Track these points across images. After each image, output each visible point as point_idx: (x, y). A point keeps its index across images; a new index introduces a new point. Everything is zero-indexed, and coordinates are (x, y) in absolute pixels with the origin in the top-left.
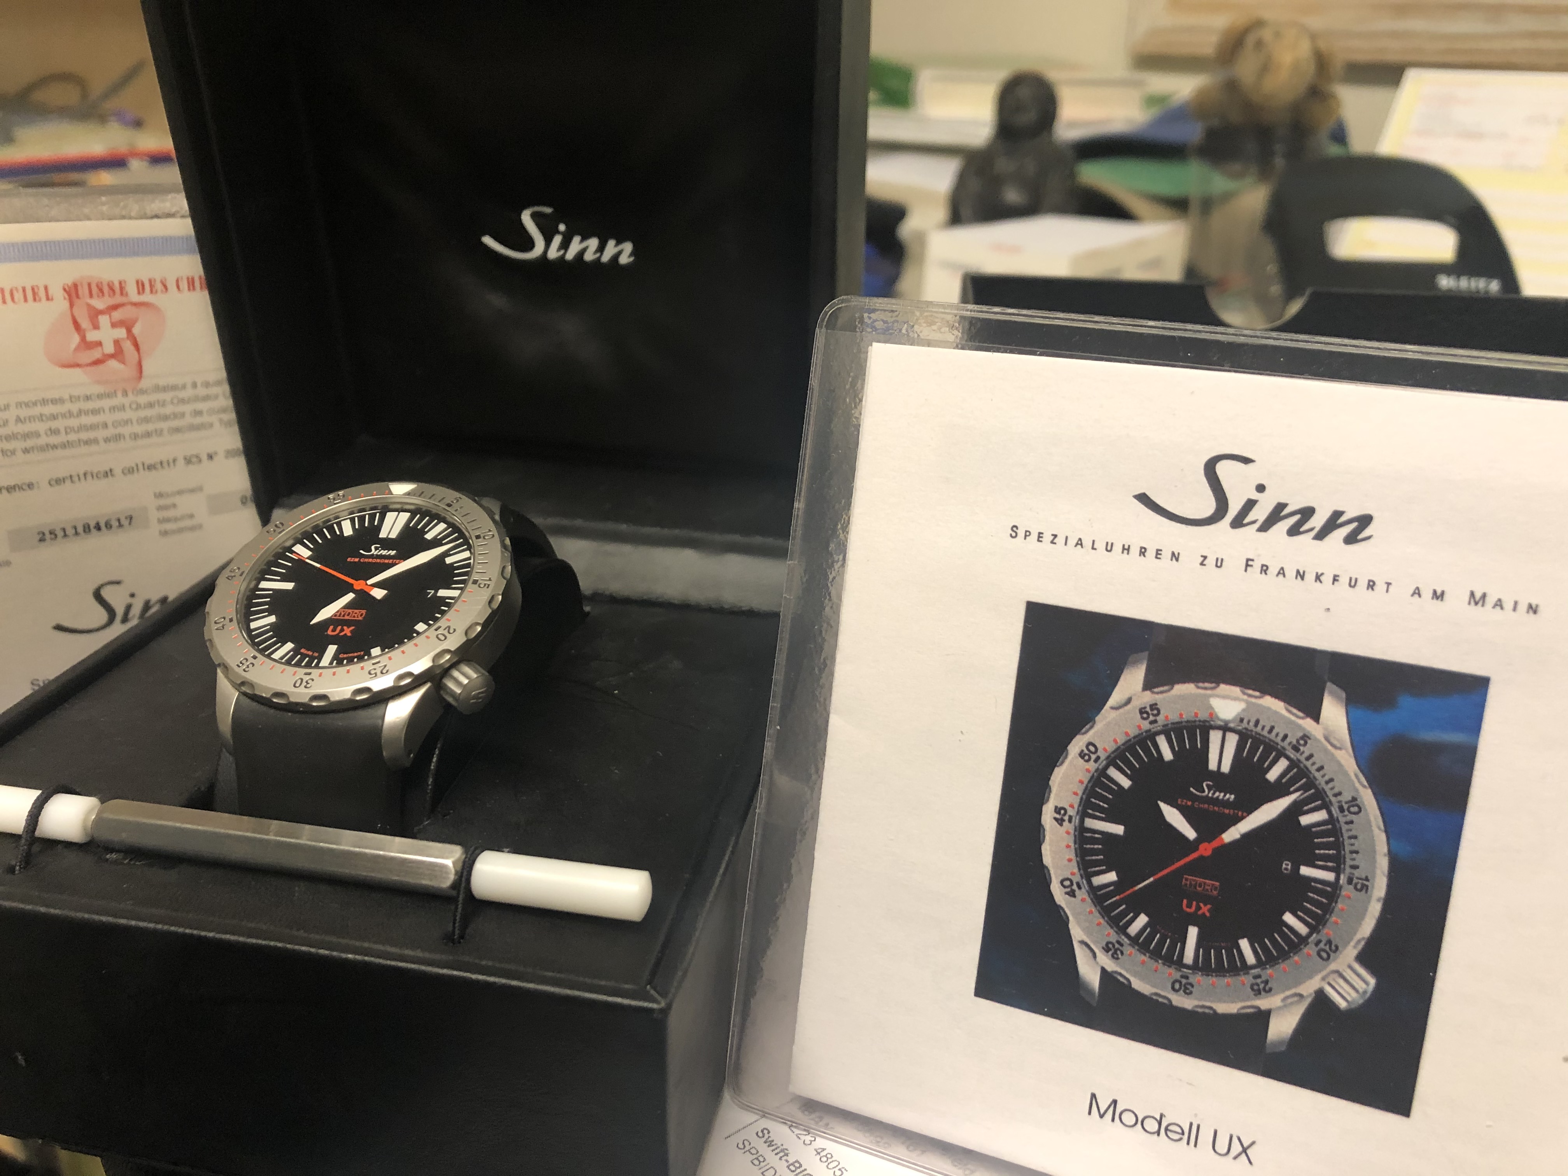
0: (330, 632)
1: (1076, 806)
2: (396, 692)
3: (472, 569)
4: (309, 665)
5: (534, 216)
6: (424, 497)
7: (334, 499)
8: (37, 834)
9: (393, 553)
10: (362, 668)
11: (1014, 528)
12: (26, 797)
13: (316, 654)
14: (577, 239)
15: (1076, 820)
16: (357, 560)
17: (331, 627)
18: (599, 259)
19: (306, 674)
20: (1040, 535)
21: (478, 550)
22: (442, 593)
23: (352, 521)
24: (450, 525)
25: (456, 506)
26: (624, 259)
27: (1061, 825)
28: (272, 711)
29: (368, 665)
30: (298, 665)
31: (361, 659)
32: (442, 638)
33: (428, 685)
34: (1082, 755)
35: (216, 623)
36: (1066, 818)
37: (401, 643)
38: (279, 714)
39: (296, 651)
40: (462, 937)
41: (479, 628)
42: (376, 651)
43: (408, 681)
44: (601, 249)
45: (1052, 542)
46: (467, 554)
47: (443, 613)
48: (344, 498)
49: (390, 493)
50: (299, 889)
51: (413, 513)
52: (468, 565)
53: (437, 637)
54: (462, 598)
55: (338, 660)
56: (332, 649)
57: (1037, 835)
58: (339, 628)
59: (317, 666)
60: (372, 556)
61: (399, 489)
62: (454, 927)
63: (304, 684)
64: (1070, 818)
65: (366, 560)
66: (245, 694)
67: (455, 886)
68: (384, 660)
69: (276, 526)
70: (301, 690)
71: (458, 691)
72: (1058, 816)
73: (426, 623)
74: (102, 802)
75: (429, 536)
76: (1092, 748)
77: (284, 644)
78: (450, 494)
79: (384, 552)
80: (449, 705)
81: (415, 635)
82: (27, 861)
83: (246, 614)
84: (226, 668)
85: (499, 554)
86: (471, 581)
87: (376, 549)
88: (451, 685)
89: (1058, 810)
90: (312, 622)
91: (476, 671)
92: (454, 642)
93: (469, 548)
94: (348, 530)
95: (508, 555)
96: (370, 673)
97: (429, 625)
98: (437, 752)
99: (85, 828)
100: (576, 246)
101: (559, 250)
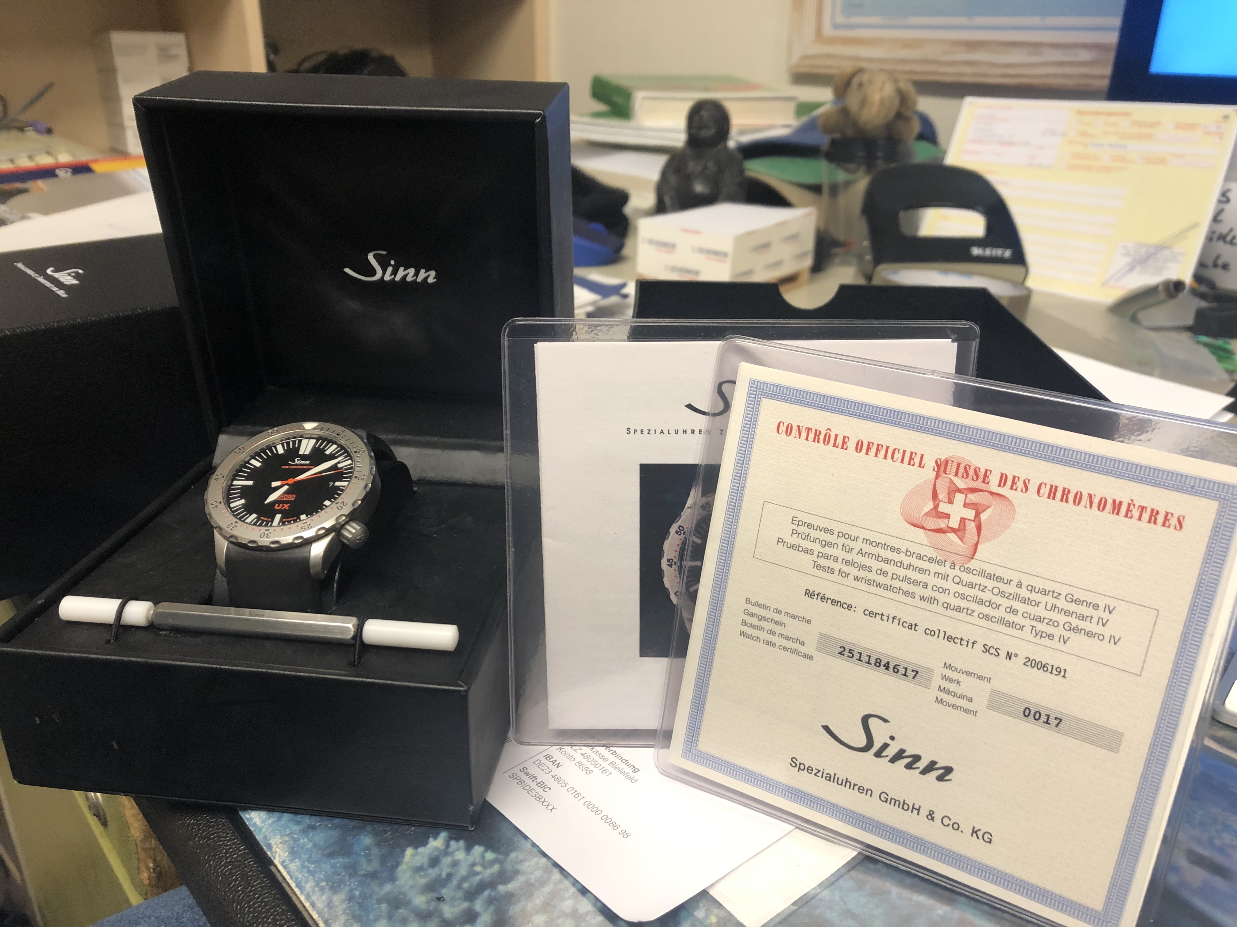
0: (276, 507)
1: (677, 557)
2: (317, 538)
3: (354, 470)
4: (266, 525)
5: (374, 256)
6: (324, 430)
7: (272, 433)
8: (122, 623)
9: (308, 462)
10: (297, 526)
11: (628, 429)
12: (114, 604)
13: (270, 520)
14: (402, 269)
15: (678, 564)
16: (287, 467)
17: (277, 505)
18: (415, 280)
19: (266, 530)
20: (642, 431)
21: (357, 459)
22: (337, 484)
23: (283, 444)
24: (339, 446)
25: (342, 435)
26: (431, 280)
27: (671, 567)
28: (247, 551)
29: (300, 524)
30: (260, 525)
31: (295, 521)
32: (340, 508)
33: (333, 534)
34: (677, 532)
35: (212, 504)
36: (673, 563)
37: (317, 512)
38: (252, 552)
39: (258, 519)
40: (359, 663)
41: (360, 502)
42: (303, 517)
43: (323, 531)
44: (417, 274)
45: (648, 433)
46: (350, 462)
47: (339, 495)
48: (278, 432)
49: (304, 428)
50: (268, 644)
51: (318, 440)
52: (351, 468)
53: (337, 507)
54: (350, 486)
55: (283, 522)
56: (278, 517)
57: (660, 574)
58: (281, 505)
59: (271, 526)
60: (297, 465)
61: (309, 426)
62: (354, 659)
63: (266, 535)
64: (675, 563)
65: (293, 467)
66: (232, 542)
67: (354, 638)
68: (309, 521)
69: (240, 449)
70: (265, 539)
71: (350, 536)
72: (669, 563)
73: (330, 500)
74: (156, 604)
75: (327, 452)
76: (681, 528)
77: (251, 515)
78: (339, 428)
79: (303, 462)
80: (344, 544)
81: (324, 507)
82: (117, 637)
83: (228, 500)
84: (220, 529)
85: (369, 462)
86: (354, 476)
87: (298, 460)
88: (346, 533)
89: (669, 560)
90: (266, 502)
91: (359, 525)
92: (347, 510)
93: (351, 459)
94: (281, 450)
95: (373, 461)
96: (302, 528)
97: (332, 502)
98: (338, 570)
99: (147, 618)
100: (401, 273)
101: (391, 275)
